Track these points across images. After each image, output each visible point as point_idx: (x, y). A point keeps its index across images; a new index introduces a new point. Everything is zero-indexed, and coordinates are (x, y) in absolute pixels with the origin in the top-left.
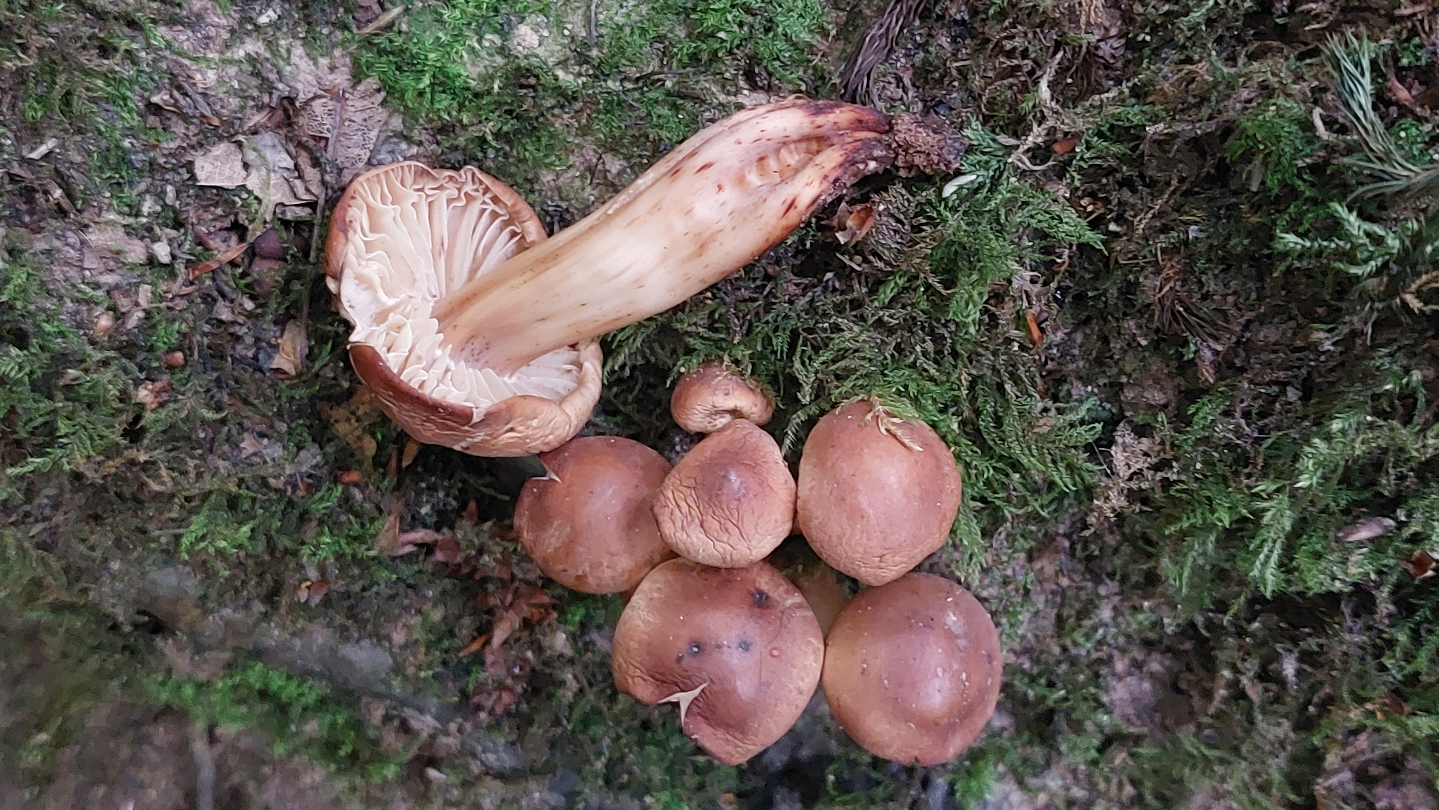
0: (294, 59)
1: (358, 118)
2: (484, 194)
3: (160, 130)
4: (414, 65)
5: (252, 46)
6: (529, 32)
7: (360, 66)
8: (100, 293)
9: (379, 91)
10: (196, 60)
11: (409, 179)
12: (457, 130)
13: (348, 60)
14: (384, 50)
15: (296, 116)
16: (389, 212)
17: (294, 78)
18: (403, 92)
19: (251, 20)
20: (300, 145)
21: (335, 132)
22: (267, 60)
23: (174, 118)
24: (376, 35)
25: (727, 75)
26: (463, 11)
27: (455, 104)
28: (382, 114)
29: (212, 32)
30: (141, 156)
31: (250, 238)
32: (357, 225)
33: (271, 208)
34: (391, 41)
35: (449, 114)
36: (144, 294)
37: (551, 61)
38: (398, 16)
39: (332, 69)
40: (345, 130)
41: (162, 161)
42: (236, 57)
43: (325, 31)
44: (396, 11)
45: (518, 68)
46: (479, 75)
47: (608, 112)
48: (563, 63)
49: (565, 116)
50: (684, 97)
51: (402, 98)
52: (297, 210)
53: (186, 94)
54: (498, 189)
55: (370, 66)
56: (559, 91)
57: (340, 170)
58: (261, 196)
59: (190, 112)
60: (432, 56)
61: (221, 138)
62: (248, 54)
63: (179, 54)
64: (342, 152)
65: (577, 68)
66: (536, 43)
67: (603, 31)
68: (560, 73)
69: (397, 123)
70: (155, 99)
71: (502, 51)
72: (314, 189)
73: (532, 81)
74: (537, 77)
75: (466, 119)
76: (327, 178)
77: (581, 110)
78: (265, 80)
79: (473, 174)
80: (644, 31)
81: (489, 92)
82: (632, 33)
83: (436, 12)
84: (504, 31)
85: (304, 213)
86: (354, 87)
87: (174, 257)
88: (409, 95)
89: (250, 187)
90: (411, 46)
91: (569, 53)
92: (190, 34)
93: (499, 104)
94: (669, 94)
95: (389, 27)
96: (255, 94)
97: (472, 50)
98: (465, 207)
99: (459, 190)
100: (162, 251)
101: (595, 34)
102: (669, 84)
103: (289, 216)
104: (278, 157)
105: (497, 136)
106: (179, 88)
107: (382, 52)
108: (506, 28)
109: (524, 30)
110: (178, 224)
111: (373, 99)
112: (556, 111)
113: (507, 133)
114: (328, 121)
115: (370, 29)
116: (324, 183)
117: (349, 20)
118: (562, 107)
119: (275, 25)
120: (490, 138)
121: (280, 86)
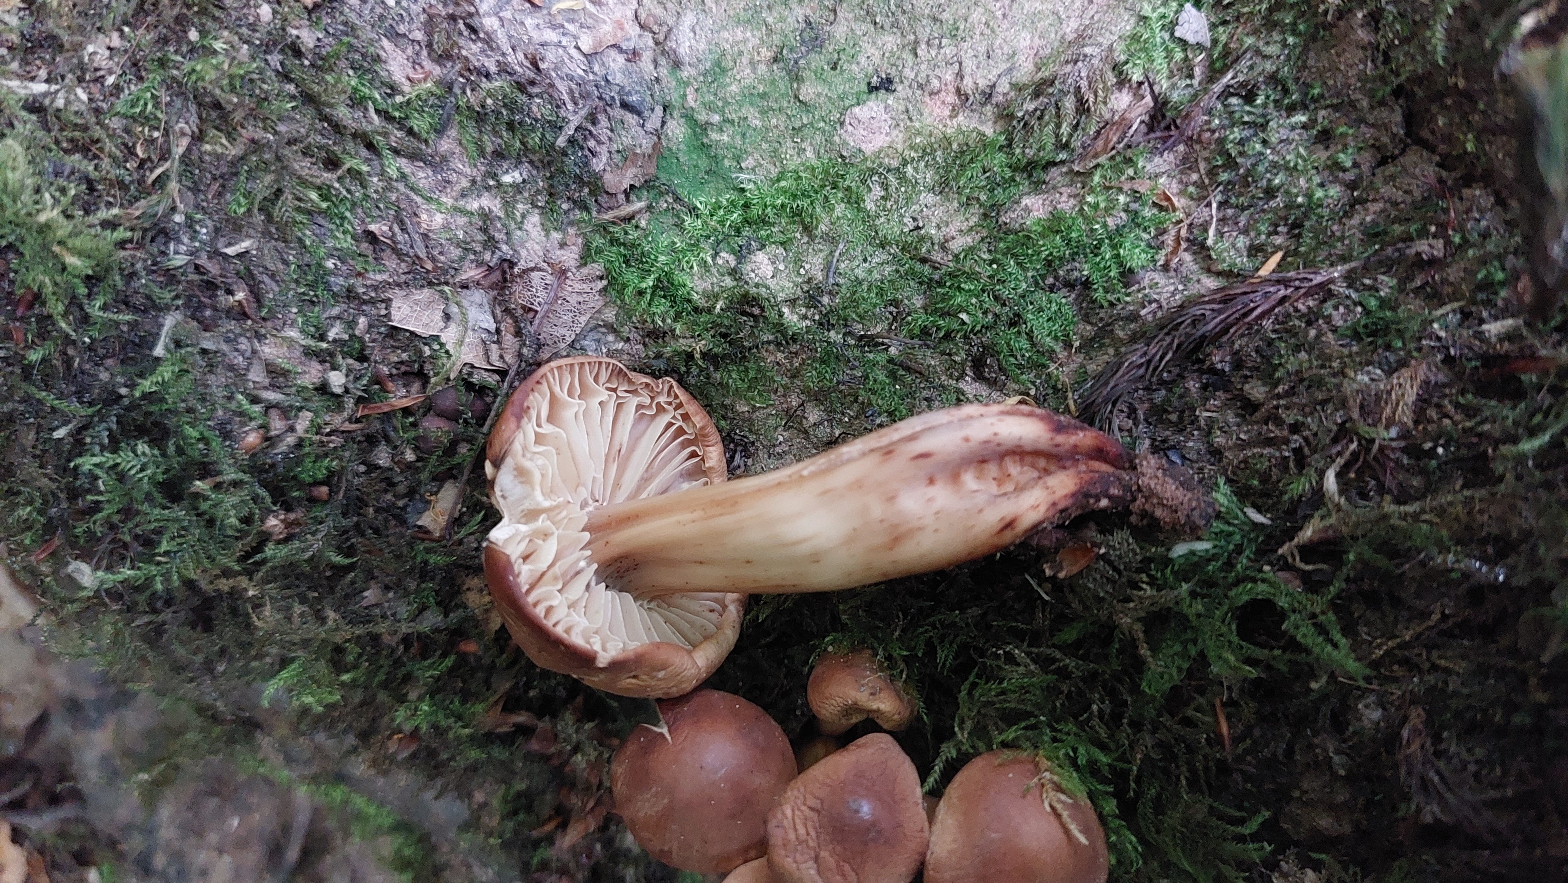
0: (527, 226)
1: (573, 299)
2: (675, 409)
3: (370, 259)
4: (642, 262)
5: (490, 202)
6: (766, 261)
7: (589, 249)
8: (257, 408)
9: (601, 278)
10: (429, 200)
11: (604, 376)
12: (667, 339)
13: (580, 241)
14: (617, 240)
15: (512, 282)
16: (573, 407)
17: (522, 245)
18: (624, 286)
19: (495, 176)
20: (507, 311)
21: (546, 307)
22: (500, 218)
23: (389, 252)
24: (614, 223)
25: (957, 359)
26: (705, 223)
27: (672, 313)
28: (597, 302)
29: (454, 177)
30: (341, 281)
31: (430, 392)
32: (533, 413)
33: (458, 367)
34: (626, 233)
35: (663, 321)
36: (303, 423)
37: (781, 296)
38: (640, 211)
39: (563, 245)
40: (555, 307)
41: (361, 290)
42: (469, 208)
43: (565, 206)
44: (639, 205)
45: (746, 295)
46: (704, 291)
47: (823, 362)
48: (792, 302)
49: (779, 355)
50: (908, 369)
51: (621, 293)
52: (485, 375)
53: (404, 230)
54: (692, 407)
55: (599, 251)
56: (780, 328)
57: (540, 346)
58: (452, 352)
59: (405, 249)
60: (662, 258)
61: (430, 284)
62: (481, 208)
63: (412, 189)
64: (547, 329)
65: (804, 310)
66: (770, 274)
67: (841, 281)
68: (786, 310)
69: (610, 315)
70: (373, 227)
71: (734, 273)
72: (508, 358)
73: (756, 311)
74: (762, 308)
75: (679, 328)
76: (525, 351)
77: (796, 353)
78: (491, 238)
79: (671, 387)
80: (881, 293)
81: (710, 310)
82: (869, 290)
83: (678, 217)
84: (741, 254)
85: (492, 380)
86: (578, 268)
87: (347, 391)
88: (629, 291)
89: (443, 340)
90: (644, 243)
91: (799, 292)
92: (430, 173)
93: (715, 325)
94: (891, 361)
95: (629, 219)
96: (478, 248)
97: (704, 264)
98: (653, 417)
99: (652, 398)
100: (337, 380)
101: (831, 281)
102: (893, 350)
103: (475, 379)
104: (482, 317)
105: (704, 355)
106: (401, 223)
107: (614, 242)
108: (744, 251)
109: (761, 257)
110: (362, 358)
111: (593, 285)
112: (772, 347)
113: (716, 355)
114: (542, 296)
115: (609, 216)
116: (520, 355)
117: (591, 202)
118: (779, 344)
119: (518, 188)
120: (697, 356)
121: (504, 248)
